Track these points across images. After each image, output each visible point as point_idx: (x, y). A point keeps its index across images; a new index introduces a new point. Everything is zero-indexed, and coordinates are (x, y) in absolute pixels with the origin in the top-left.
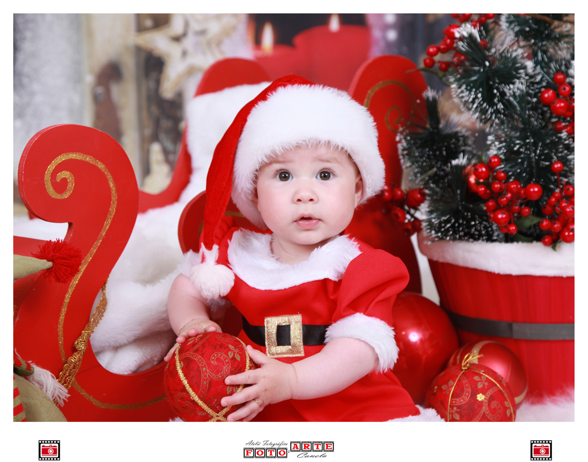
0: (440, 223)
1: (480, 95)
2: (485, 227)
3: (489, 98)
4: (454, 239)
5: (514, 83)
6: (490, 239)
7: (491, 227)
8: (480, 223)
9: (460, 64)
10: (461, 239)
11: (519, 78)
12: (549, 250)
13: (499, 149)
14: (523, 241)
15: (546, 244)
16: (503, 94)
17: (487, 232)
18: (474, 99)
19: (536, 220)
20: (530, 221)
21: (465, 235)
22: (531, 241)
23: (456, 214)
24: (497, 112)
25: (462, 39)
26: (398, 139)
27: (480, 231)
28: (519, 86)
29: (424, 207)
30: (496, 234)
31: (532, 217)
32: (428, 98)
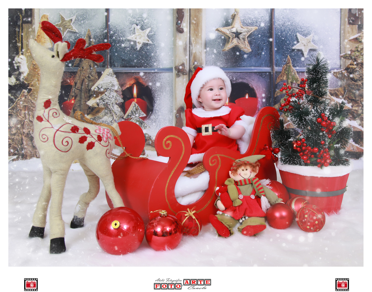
0: (285, 159)
1: (298, 119)
2: (299, 161)
3: (301, 120)
4: (289, 164)
5: (309, 116)
6: (300, 165)
7: (301, 161)
8: (298, 159)
9: (291, 109)
10: (291, 164)
11: (310, 114)
12: (319, 169)
13: (304, 136)
14: (311, 166)
15: (319, 167)
16: (305, 119)
17: (300, 162)
18: (296, 121)
19: (315, 159)
20: (314, 159)
21: (292, 163)
22: (314, 166)
23: (289, 156)
24: (303, 124)
25: (293, 101)
26: (270, 132)
27: (297, 162)
28: (310, 117)
29: (279, 154)
30: (302, 163)
31: (314, 158)
32: (280, 119)
